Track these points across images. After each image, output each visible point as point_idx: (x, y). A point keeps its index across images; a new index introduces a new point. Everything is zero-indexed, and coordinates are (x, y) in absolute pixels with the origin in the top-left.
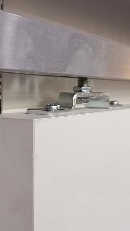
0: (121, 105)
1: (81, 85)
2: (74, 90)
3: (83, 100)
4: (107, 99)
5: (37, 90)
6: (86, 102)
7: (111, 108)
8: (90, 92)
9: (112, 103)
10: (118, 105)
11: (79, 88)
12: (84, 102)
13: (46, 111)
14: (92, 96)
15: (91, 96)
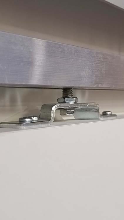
0: (115, 115)
1: (65, 96)
2: (58, 101)
3: (68, 112)
4: (97, 109)
5: (19, 103)
6: (71, 114)
7: (102, 119)
8: (74, 102)
9: (105, 114)
10: (111, 115)
11: (63, 99)
12: (69, 114)
13: (17, 125)
14: (77, 107)
15: (74, 107)
